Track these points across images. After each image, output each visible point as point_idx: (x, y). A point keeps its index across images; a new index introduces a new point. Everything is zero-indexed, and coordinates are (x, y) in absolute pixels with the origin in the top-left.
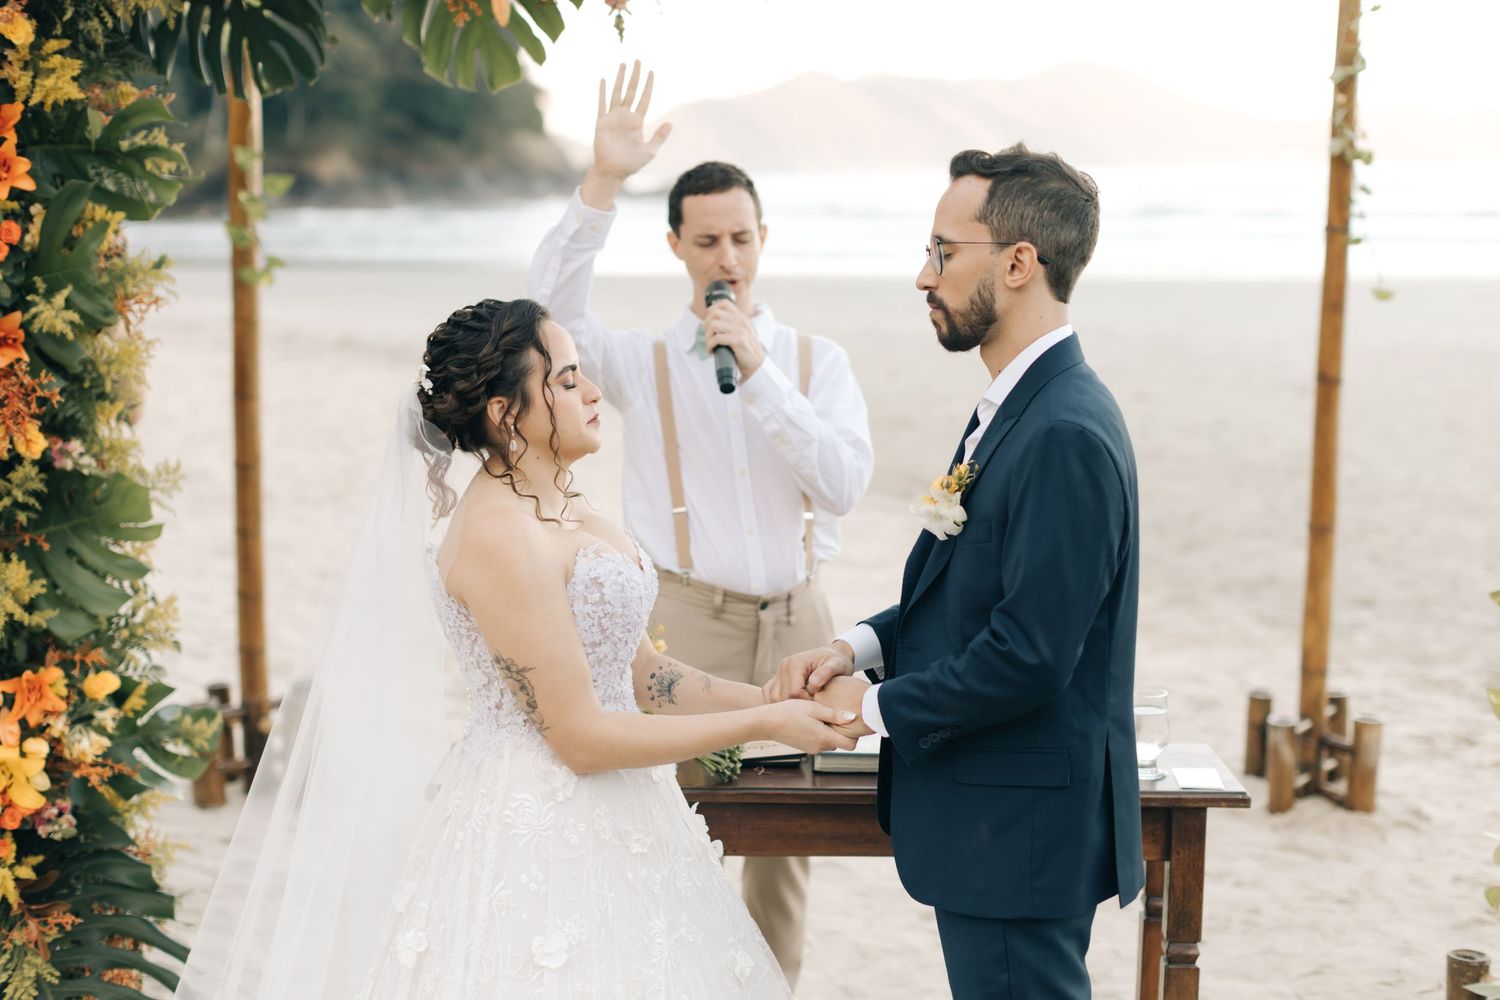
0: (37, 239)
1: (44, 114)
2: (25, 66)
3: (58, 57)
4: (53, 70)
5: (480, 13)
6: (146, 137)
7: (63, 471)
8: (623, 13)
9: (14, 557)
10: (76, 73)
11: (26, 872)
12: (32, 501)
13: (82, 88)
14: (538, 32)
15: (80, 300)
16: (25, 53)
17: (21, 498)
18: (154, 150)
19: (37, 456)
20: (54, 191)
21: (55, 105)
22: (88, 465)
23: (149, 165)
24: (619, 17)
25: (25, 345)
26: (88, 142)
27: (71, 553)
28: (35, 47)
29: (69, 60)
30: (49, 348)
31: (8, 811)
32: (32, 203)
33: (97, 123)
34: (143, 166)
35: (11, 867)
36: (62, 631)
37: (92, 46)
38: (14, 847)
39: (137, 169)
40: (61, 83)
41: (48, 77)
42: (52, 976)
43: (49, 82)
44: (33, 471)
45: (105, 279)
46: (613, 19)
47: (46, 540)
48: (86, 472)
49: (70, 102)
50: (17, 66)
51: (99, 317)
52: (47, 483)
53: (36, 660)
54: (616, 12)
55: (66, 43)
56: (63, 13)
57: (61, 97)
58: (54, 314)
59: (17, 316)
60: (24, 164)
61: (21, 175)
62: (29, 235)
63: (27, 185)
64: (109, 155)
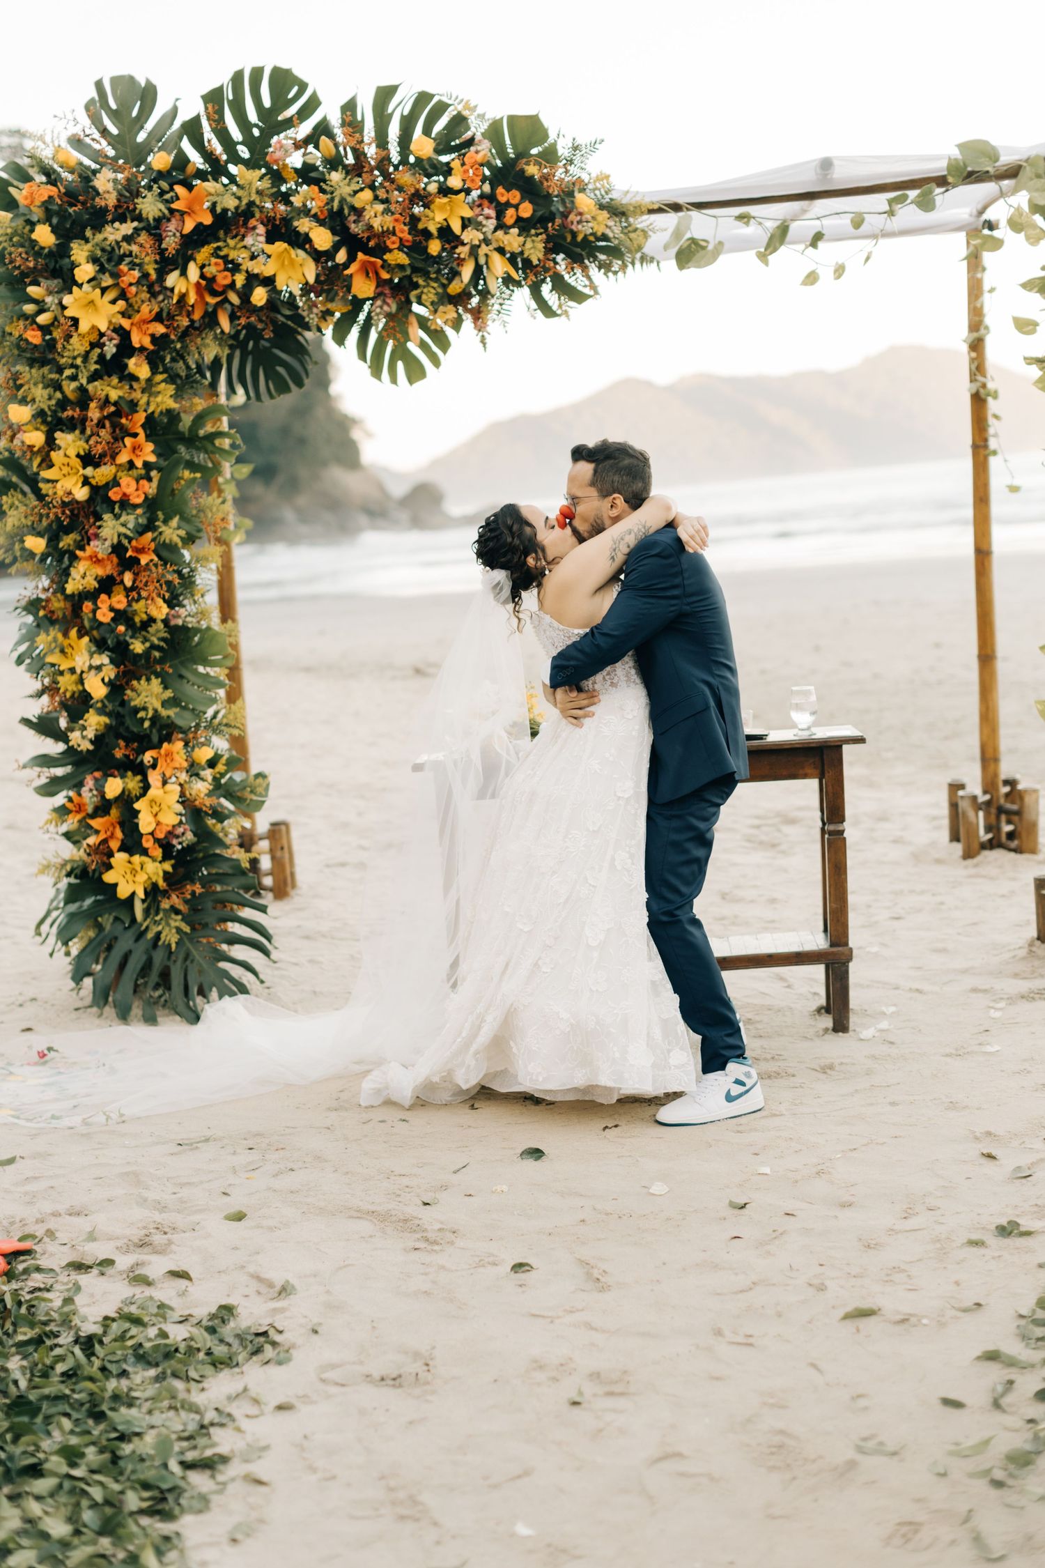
0: (155, 491)
1: (154, 418)
2: (143, 391)
3: (163, 384)
4: (159, 392)
5: (402, 340)
6: (213, 427)
7: (176, 626)
8: (485, 334)
9: (153, 677)
10: (173, 392)
11: (168, 866)
12: (162, 644)
13: (176, 402)
14: (435, 349)
15: (183, 524)
16: (143, 384)
17: (156, 642)
18: (220, 434)
19: (164, 617)
20: (163, 463)
21: (161, 412)
22: (191, 623)
23: (217, 442)
24: (483, 336)
25: (154, 551)
26: (183, 433)
27: (181, 677)
28: (149, 380)
29: (168, 386)
30: (165, 554)
31: (158, 828)
32: (151, 469)
33: (187, 421)
34: (213, 444)
35: (160, 862)
36: (180, 722)
37: (178, 376)
38: (161, 850)
39: (210, 447)
40: (165, 399)
41: (156, 397)
42: (187, 929)
43: (159, 399)
44: (161, 626)
45: (194, 512)
46: (479, 338)
47: (170, 667)
48: (190, 626)
49: (169, 412)
50: (139, 392)
51: (194, 533)
52: (169, 633)
53: (168, 738)
54: (481, 334)
55: (165, 376)
56: (163, 359)
57: (163, 407)
58: (171, 532)
59: (149, 535)
60: (150, 447)
61: (148, 453)
62: (151, 488)
63: (152, 458)
64: (192, 440)
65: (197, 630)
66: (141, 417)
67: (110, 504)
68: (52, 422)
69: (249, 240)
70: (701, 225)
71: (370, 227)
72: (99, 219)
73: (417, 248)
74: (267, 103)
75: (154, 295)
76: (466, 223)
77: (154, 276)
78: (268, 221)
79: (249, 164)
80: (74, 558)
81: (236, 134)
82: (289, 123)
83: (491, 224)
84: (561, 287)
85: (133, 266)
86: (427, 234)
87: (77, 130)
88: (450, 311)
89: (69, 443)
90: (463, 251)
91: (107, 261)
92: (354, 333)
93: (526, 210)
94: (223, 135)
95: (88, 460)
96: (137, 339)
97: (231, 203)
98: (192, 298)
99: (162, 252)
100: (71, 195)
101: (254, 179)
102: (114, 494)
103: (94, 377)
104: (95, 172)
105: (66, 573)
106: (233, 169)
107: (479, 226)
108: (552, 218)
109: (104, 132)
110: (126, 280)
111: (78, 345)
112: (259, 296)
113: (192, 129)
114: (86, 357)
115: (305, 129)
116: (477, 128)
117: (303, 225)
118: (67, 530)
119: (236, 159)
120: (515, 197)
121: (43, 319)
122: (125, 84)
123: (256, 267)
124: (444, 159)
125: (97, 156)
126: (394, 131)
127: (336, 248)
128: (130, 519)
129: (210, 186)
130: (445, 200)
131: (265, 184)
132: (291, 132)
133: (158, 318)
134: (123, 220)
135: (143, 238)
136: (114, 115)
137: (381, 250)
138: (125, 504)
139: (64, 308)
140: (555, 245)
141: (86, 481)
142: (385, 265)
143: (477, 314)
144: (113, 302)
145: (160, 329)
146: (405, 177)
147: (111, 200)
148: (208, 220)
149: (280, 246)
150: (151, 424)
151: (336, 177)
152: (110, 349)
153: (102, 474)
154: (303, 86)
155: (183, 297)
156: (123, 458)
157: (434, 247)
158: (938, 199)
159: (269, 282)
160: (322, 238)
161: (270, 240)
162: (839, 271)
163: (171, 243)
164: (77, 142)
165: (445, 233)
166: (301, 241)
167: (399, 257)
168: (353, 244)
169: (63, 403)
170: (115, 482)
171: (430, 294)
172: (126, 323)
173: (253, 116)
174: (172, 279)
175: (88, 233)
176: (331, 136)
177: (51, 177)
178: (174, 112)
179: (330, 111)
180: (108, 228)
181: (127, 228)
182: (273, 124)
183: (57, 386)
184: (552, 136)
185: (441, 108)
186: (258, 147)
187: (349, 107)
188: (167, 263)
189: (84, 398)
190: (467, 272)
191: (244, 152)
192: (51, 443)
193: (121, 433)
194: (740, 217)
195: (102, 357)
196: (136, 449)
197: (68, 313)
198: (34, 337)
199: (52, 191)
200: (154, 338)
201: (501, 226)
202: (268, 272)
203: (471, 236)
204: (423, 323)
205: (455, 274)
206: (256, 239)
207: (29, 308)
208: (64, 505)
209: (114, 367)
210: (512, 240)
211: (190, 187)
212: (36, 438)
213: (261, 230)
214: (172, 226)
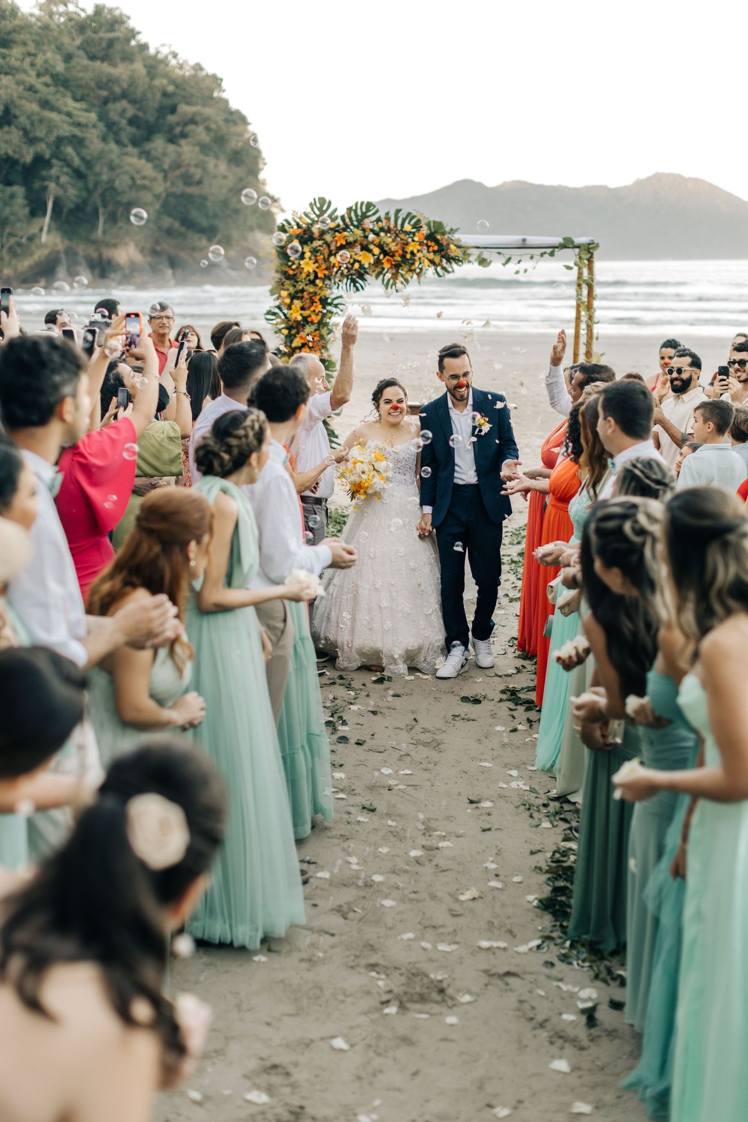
0: (320, 319)
1: (321, 297)
2: (319, 290)
3: (325, 288)
5: (395, 280)
16: (319, 287)
21: (323, 296)
28: (321, 287)
32: (320, 313)
40: (325, 292)
41: (322, 291)
49: (325, 296)
57: (324, 294)
58: (324, 331)
59: (318, 332)
60: (321, 306)
61: (319, 308)
62: (319, 317)
63: (321, 310)
64: (330, 304)
65: (328, 361)
66: (318, 297)
67: (308, 322)
68: (293, 297)
69: (355, 250)
70: (486, 254)
71: (390, 249)
72: (312, 239)
73: (403, 256)
74: (364, 210)
75: (325, 262)
76: (418, 251)
77: (326, 257)
78: (361, 244)
79: (357, 227)
80: (295, 336)
81: (354, 218)
82: (370, 216)
83: (425, 251)
84: (444, 268)
85: (321, 254)
86: (406, 252)
87: (307, 211)
88: (411, 274)
89: (297, 303)
90: (416, 258)
91: (315, 251)
92: (381, 277)
93: (436, 248)
94: (350, 218)
95: (302, 308)
96: (320, 275)
97: (351, 239)
98: (337, 265)
99: (331, 251)
100: (305, 232)
101: (359, 233)
102: (309, 319)
103: (306, 285)
104: (312, 225)
105: (291, 342)
106: (352, 227)
107: (422, 252)
108: (443, 250)
109: (314, 213)
110: (318, 258)
111: (304, 275)
112: (357, 266)
113: (343, 218)
114: (305, 279)
115: (374, 218)
116: (423, 223)
117: (371, 247)
118: (294, 328)
119: (353, 224)
120: (433, 244)
121: (294, 267)
122: (322, 200)
123: (357, 258)
124: (414, 230)
125: (312, 220)
126: (400, 222)
127: (380, 253)
128: (314, 327)
129: (346, 233)
130: (413, 244)
131: (362, 235)
132: (370, 218)
133: (326, 269)
134: (319, 240)
135: (324, 246)
136: (319, 209)
137: (393, 256)
138: (312, 322)
139: (300, 264)
140: (443, 257)
141: (301, 315)
142: (394, 261)
143: (418, 275)
144: (314, 263)
145: (326, 272)
146: (402, 236)
147: (316, 234)
148: (344, 243)
149: (364, 252)
150: (320, 300)
151: (382, 234)
152: (312, 277)
153: (306, 313)
154: (375, 207)
155: (334, 264)
156: (312, 309)
157: (408, 256)
158: (556, 253)
159: (359, 262)
160: (376, 251)
161: (362, 250)
162: (526, 271)
163: (333, 248)
164: (306, 215)
165: (412, 253)
166: (370, 251)
167: (398, 258)
168: (385, 253)
169: (297, 292)
170: (310, 316)
171: (406, 268)
172: (317, 270)
173: (359, 213)
174: (332, 259)
175: (309, 243)
176: (381, 221)
177: (299, 226)
178: (336, 210)
179: (382, 214)
180: (314, 242)
181: (320, 243)
182: (364, 216)
183: (295, 286)
184: (445, 225)
185: (414, 217)
186: (360, 222)
187: (387, 214)
188: (331, 254)
189: (303, 291)
190: (417, 264)
191: (356, 223)
192: (292, 301)
193: (313, 302)
194: (499, 253)
195: (309, 280)
196: (316, 306)
197: (302, 266)
198: (291, 272)
199: (300, 230)
200: (325, 275)
201: (428, 252)
202: (360, 259)
203: (419, 255)
204: (402, 276)
205: (413, 264)
206: (357, 249)
207: (290, 263)
208: (295, 321)
209: (312, 282)
210: (431, 256)
211: (340, 233)
212: (288, 301)
213: (359, 247)
214: (334, 244)
